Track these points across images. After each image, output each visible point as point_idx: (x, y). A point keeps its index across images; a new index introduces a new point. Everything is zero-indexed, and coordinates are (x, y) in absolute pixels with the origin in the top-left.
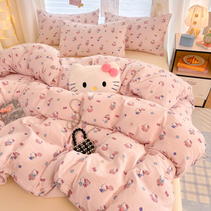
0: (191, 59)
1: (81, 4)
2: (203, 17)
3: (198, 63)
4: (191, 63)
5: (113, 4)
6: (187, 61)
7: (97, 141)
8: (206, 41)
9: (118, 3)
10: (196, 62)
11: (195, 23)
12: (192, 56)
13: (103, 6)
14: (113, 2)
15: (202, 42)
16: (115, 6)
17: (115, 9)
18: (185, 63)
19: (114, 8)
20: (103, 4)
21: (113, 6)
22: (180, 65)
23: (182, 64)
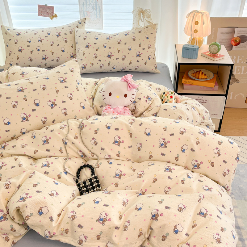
0: (198, 73)
1: (54, 14)
2: (204, 24)
3: (206, 77)
4: (198, 78)
5: (95, 13)
6: (193, 76)
8: (211, 51)
9: (101, 12)
10: (203, 77)
11: (196, 31)
12: (198, 70)
13: (83, 15)
15: (207, 52)
16: (98, 16)
17: (98, 19)
18: (190, 79)
20: (83, 13)
21: (95, 15)
22: (185, 82)
23: (188, 81)
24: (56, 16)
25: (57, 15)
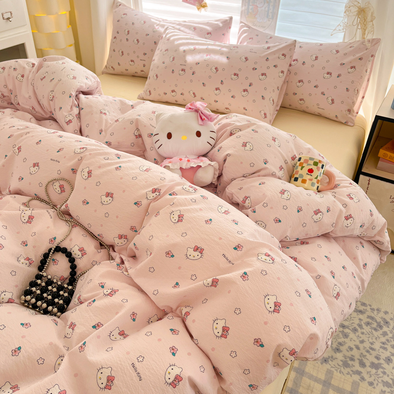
1: (204, 2)
5: (267, 9)
14: (266, 4)
16: (270, 14)
19: (267, 17)
21: (266, 13)
22: (385, 155)
23: (389, 154)
24: (204, 6)
25: (208, 5)
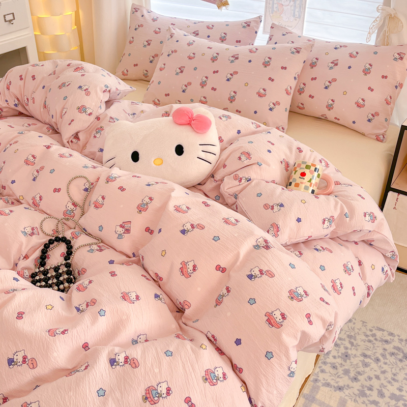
5: (293, 8)
7: (84, 271)
9: (303, 6)
13: (270, 10)
14: (292, 3)
16: (297, 13)
17: (296, 20)
19: (294, 16)
20: (271, 6)
21: (292, 12)
